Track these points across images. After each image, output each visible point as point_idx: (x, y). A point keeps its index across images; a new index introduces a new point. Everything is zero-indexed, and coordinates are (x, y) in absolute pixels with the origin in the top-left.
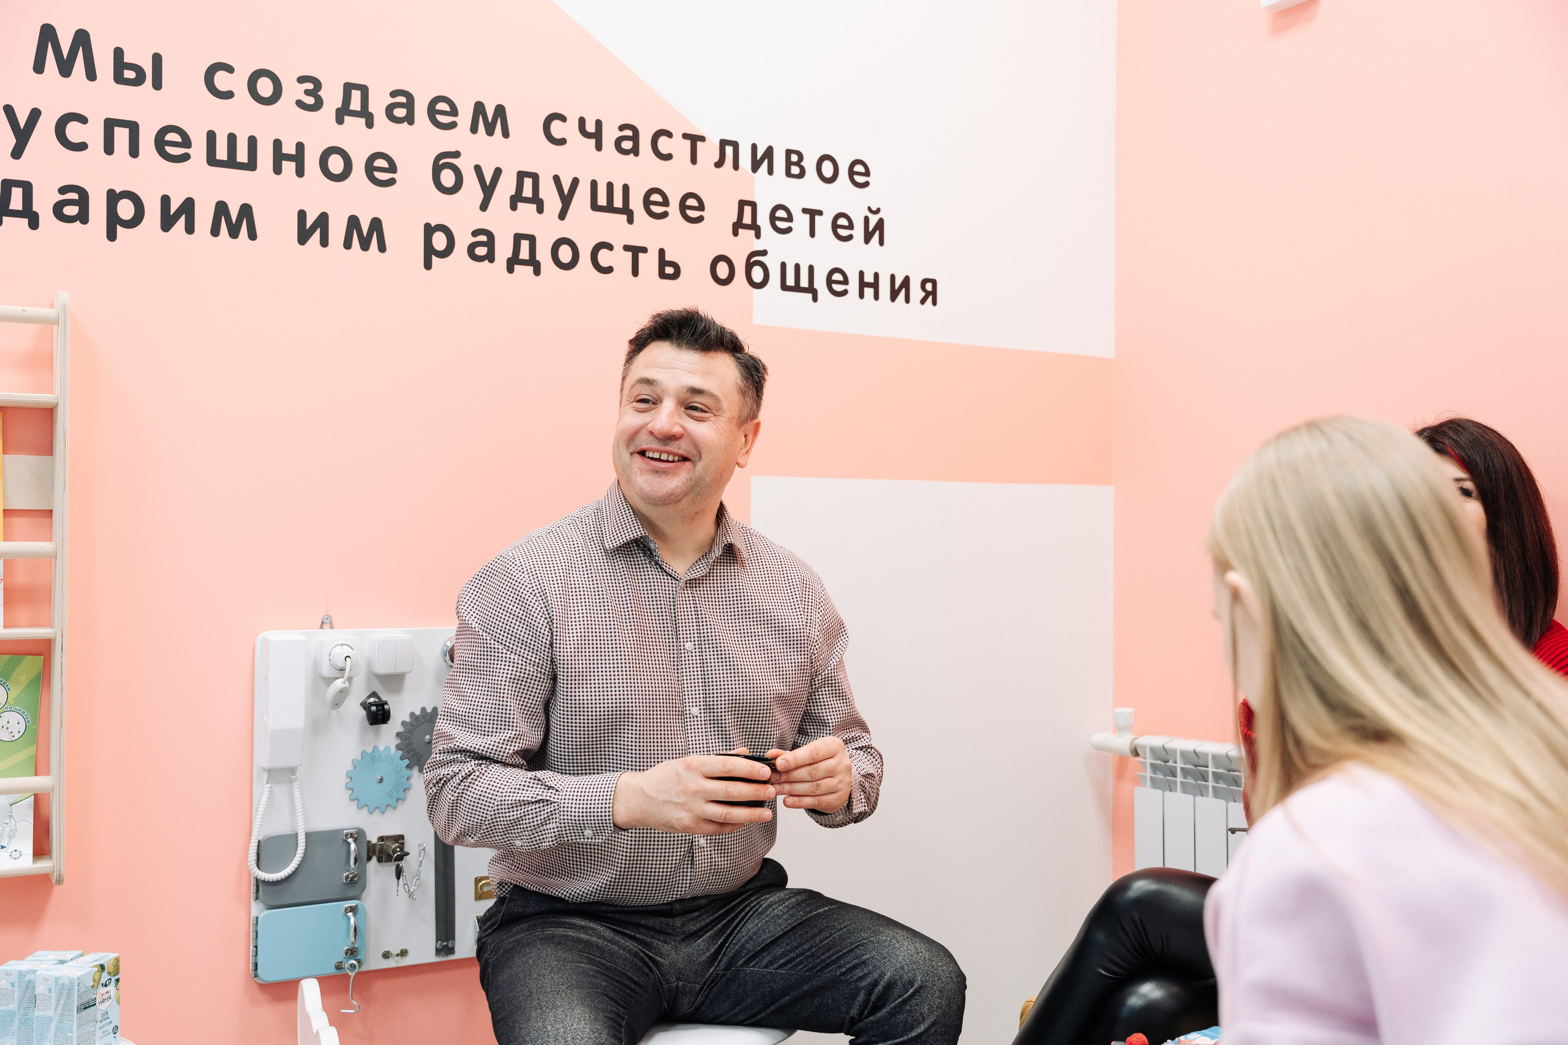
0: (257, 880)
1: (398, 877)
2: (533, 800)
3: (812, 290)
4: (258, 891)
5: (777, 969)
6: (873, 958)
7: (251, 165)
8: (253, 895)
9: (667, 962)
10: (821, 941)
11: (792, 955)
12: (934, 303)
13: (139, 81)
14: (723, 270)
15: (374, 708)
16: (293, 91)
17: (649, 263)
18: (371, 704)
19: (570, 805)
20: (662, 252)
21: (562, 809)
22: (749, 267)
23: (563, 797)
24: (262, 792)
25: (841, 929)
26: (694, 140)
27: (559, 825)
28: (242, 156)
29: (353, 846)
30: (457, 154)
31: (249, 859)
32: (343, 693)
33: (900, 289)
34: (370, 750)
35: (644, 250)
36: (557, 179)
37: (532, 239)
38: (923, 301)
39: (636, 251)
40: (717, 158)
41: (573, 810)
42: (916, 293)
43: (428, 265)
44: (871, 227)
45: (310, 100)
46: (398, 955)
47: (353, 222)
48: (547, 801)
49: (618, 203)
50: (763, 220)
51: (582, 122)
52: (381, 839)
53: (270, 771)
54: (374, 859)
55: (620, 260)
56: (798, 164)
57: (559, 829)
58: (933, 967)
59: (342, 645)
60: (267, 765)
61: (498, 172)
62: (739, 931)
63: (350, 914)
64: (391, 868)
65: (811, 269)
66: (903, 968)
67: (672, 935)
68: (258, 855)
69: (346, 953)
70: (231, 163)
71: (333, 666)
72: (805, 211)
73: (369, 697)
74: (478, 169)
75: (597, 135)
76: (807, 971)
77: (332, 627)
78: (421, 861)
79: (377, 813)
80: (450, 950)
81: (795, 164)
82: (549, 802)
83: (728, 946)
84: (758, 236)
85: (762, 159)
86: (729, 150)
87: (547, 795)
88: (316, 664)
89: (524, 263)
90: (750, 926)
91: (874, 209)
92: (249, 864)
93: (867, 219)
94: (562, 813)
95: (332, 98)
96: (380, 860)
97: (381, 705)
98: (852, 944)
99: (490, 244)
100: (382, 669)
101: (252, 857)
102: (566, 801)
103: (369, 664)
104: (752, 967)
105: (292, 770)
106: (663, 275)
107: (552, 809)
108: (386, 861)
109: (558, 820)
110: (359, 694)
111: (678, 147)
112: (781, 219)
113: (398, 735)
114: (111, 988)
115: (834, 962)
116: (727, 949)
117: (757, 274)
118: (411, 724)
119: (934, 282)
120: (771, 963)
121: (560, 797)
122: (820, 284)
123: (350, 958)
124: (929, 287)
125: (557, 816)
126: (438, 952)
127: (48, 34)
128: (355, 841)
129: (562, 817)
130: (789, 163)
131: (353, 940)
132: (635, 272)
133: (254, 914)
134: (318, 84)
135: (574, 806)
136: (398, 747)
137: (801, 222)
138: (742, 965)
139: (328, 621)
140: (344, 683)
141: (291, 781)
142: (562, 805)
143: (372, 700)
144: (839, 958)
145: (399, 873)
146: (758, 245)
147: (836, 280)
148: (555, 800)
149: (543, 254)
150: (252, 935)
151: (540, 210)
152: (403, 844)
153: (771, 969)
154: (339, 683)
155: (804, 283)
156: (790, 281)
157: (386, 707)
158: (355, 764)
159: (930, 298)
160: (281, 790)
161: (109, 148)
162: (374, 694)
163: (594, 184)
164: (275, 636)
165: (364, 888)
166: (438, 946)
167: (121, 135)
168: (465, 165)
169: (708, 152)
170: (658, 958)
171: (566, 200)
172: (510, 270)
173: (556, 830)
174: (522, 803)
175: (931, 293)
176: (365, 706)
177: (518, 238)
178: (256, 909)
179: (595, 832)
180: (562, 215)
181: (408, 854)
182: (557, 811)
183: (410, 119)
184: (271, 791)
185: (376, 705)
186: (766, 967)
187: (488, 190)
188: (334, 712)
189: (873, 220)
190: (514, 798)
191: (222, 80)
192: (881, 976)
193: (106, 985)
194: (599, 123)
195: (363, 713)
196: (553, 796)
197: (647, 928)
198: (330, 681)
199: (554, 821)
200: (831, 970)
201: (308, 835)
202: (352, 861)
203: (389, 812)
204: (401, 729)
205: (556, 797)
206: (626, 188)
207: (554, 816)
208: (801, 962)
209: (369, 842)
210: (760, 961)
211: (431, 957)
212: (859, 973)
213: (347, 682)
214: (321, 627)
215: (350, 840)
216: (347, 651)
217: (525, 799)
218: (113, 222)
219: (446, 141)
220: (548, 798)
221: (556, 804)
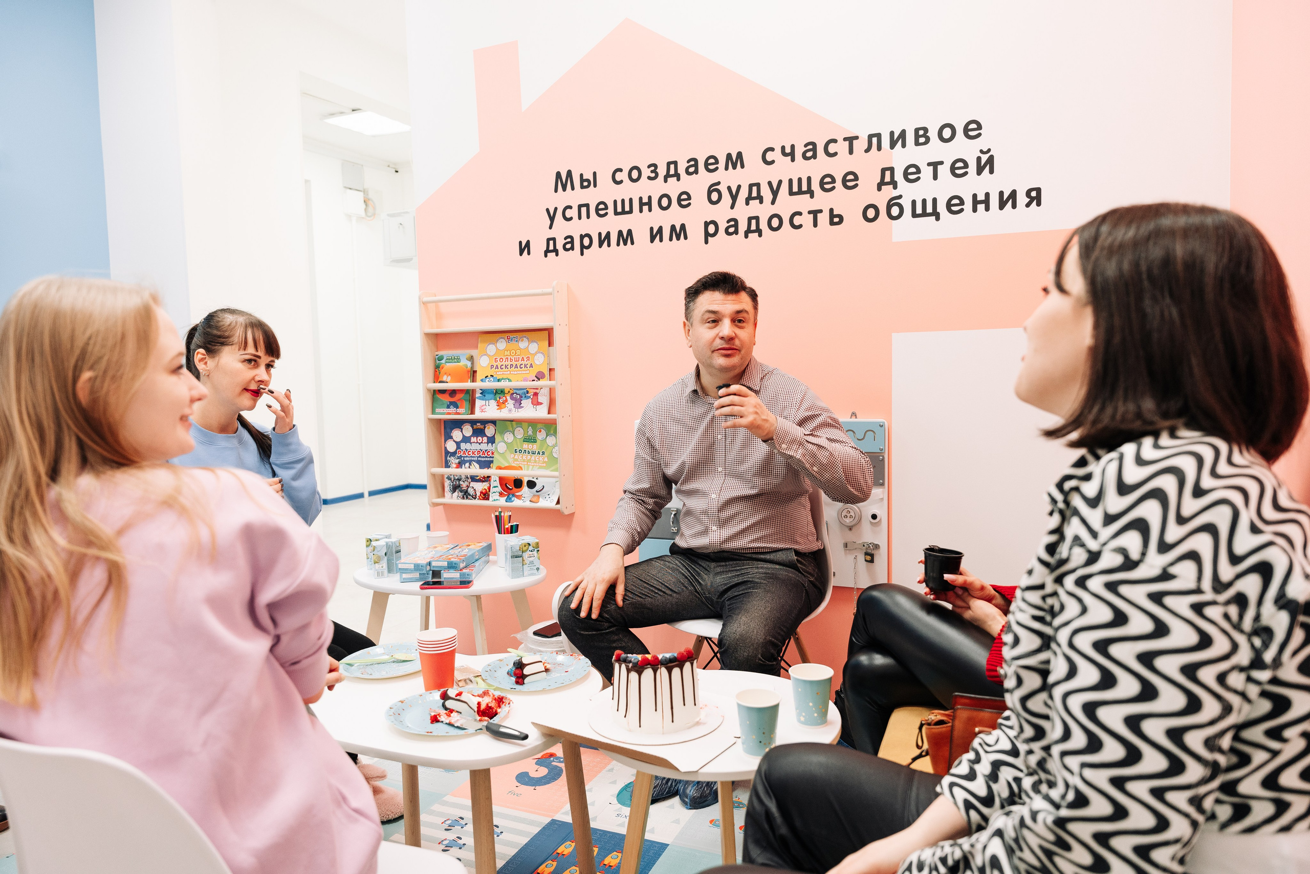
3: (935, 214)
7: (631, 212)
12: (1039, 205)
13: (588, 186)
14: (871, 213)
16: (646, 172)
17: (824, 218)
20: (831, 210)
22: (889, 207)
26: (851, 140)
28: (627, 209)
30: (719, 183)
33: (1008, 200)
35: (821, 211)
36: (770, 183)
37: (757, 218)
38: (1028, 205)
39: (815, 213)
40: (866, 147)
42: (1022, 199)
43: (706, 242)
44: (983, 162)
45: (653, 175)
47: (673, 228)
49: (804, 188)
50: (899, 177)
51: (783, 148)
55: (806, 220)
56: (925, 135)
61: (739, 187)
65: (934, 200)
70: (624, 212)
72: (929, 164)
74: (729, 188)
75: (792, 155)
81: (922, 136)
84: (895, 187)
85: (897, 140)
86: (875, 140)
89: (753, 232)
91: (985, 150)
93: (979, 159)
95: (662, 171)
99: (736, 226)
106: (832, 223)
111: (841, 147)
112: (912, 173)
114: (535, 553)
117: (895, 211)
119: (1038, 190)
122: (942, 208)
124: (1034, 194)
127: (558, 175)
130: (917, 136)
132: (815, 225)
134: (655, 166)
137: (927, 172)
146: (895, 193)
147: (954, 205)
149: (763, 225)
151: (761, 202)
155: (930, 210)
156: (919, 211)
159: (1035, 202)
161: (580, 218)
163: (791, 181)
167: (584, 210)
168: (723, 188)
169: (860, 145)
171: (775, 193)
172: (747, 236)
175: (1035, 199)
177: (750, 219)
180: (773, 202)
183: (696, 172)
187: (734, 198)
189: (984, 158)
191: (619, 177)
193: (532, 551)
194: (793, 147)
202: (672, 522)
206: (809, 179)
218: (583, 247)
219: (713, 178)
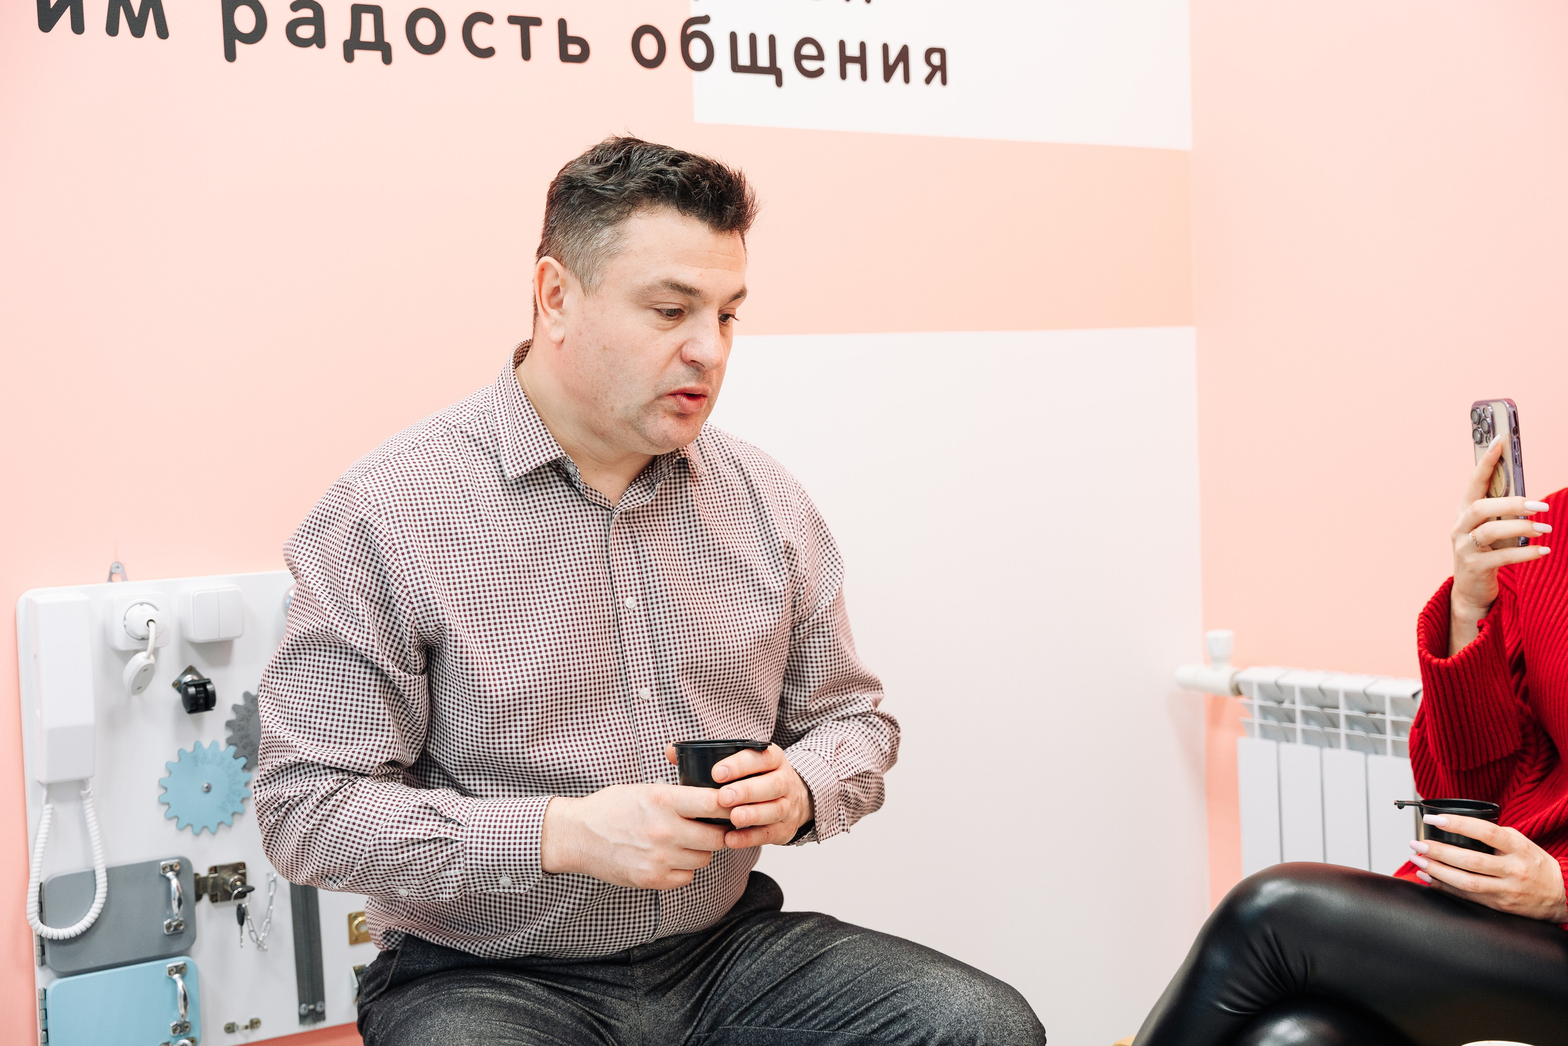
0: (41, 939)
1: (241, 923)
2: (426, 838)
3: (773, 69)
4: (43, 953)
5: (781, 1026)
6: (916, 1008)
8: (37, 960)
9: (626, 1025)
10: (842, 987)
11: (802, 1006)
12: (944, 81)
14: (649, 47)
15: (192, 690)
17: (545, 39)
18: (188, 685)
19: (479, 845)
20: (562, 24)
21: (468, 851)
22: (686, 40)
23: (469, 834)
24: (41, 816)
25: (869, 969)
27: (464, 872)
29: (175, 883)
31: (29, 911)
32: (147, 672)
33: (896, 63)
34: (189, 748)
35: (537, 22)
37: (377, 12)
38: (928, 80)
39: (526, 24)
41: (484, 852)
42: (919, 68)
43: (230, 55)
46: (246, 1027)
48: (446, 839)
52: (214, 869)
53: (50, 786)
54: (206, 898)
55: (503, 37)
57: (465, 877)
58: (1000, 1017)
59: (142, 604)
60: (44, 779)
62: (725, 977)
63: (176, 976)
64: (229, 910)
65: (772, 40)
66: (959, 1021)
67: (631, 987)
68: (41, 903)
69: (174, 1031)
71: (130, 634)
73: (186, 672)
76: (825, 1028)
77: (125, 579)
78: (272, 897)
79: (205, 837)
80: (319, 1016)
82: (449, 841)
83: (711, 999)
87: (444, 831)
88: (106, 633)
89: (367, 46)
90: (739, 969)
92: (29, 917)
94: (468, 856)
96: (214, 899)
97: (202, 685)
98: (885, 989)
99: (318, 21)
100: (200, 635)
101: (33, 907)
102: (474, 840)
103: (181, 628)
104: (747, 1024)
105: (82, 783)
106: (565, 57)
107: (454, 850)
108: (223, 900)
109: (462, 865)
110: (169, 671)
113: (229, 724)
115: (861, 1015)
116: (709, 1003)
117: (697, 49)
118: (245, 708)
119: (942, 52)
120: (773, 1018)
121: (464, 834)
122: (786, 61)
123: (179, 1037)
124: (936, 59)
125: (462, 859)
126: (303, 1018)
128: (177, 875)
129: (468, 862)
131: (182, 1011)
132: (526, 54)
133: (40, 985)
135: (485, 846)
136: (230, 742)
138: (732, 1022)
139: (119, 571)
140: (148, 658)
141: (81, 798)
142: (468, 845)
143: (188, 678)
144: (868, 1010)
145: (242, 916)
146: (697, 9)
147: (808, 55)
148: (458, 838)
149: (395, 34)
150: (39, 1015)
152: (244, 875)
153: (774, 1027)
154: (141, 659)
155: (763, 61)
156: (744, 59)
157: (209, 687)
158: (170, 768)
159: (938, 76)
160: (67, 811)
162: (190, 670)
164: (44, 596)
165: (193, 939)
166: (303, 1012)
170: (613, 1022)
172: (349, 57)
173: (460, 878)
174: (410, 842)
175: (939, 70)
176: (180, 686)
177: (357, 11)
178: (43, 978)
179: (515, 880)
181: (252, 889)
182: (461, 854)
184: (53, 813)
185: (196, 686)
186: (766, 1023)
188: (135, 699)
190: (398, 836)
192: (931, 1034)
195: (178, 696)
196: (454, 832)
197: (596, 981)
198: (126, 655)
199: (457, 866)
200: (858, 1026)
201: (110, 872)
202: (175, 904)
203: (222, 833)
204: (232, 716)
205: (459, 833)
207: (457, 860)
208: (815, 1016)
209: (196, 875)
210: (758, 1016)
211: (293, 1027)
212: (898, 1029)
213: (152, 657)
214: (110, 580)
215: (170, 875)
216: (150, 613)
217: (415, 836)
220: (448, 836)
221: (459, 844)
